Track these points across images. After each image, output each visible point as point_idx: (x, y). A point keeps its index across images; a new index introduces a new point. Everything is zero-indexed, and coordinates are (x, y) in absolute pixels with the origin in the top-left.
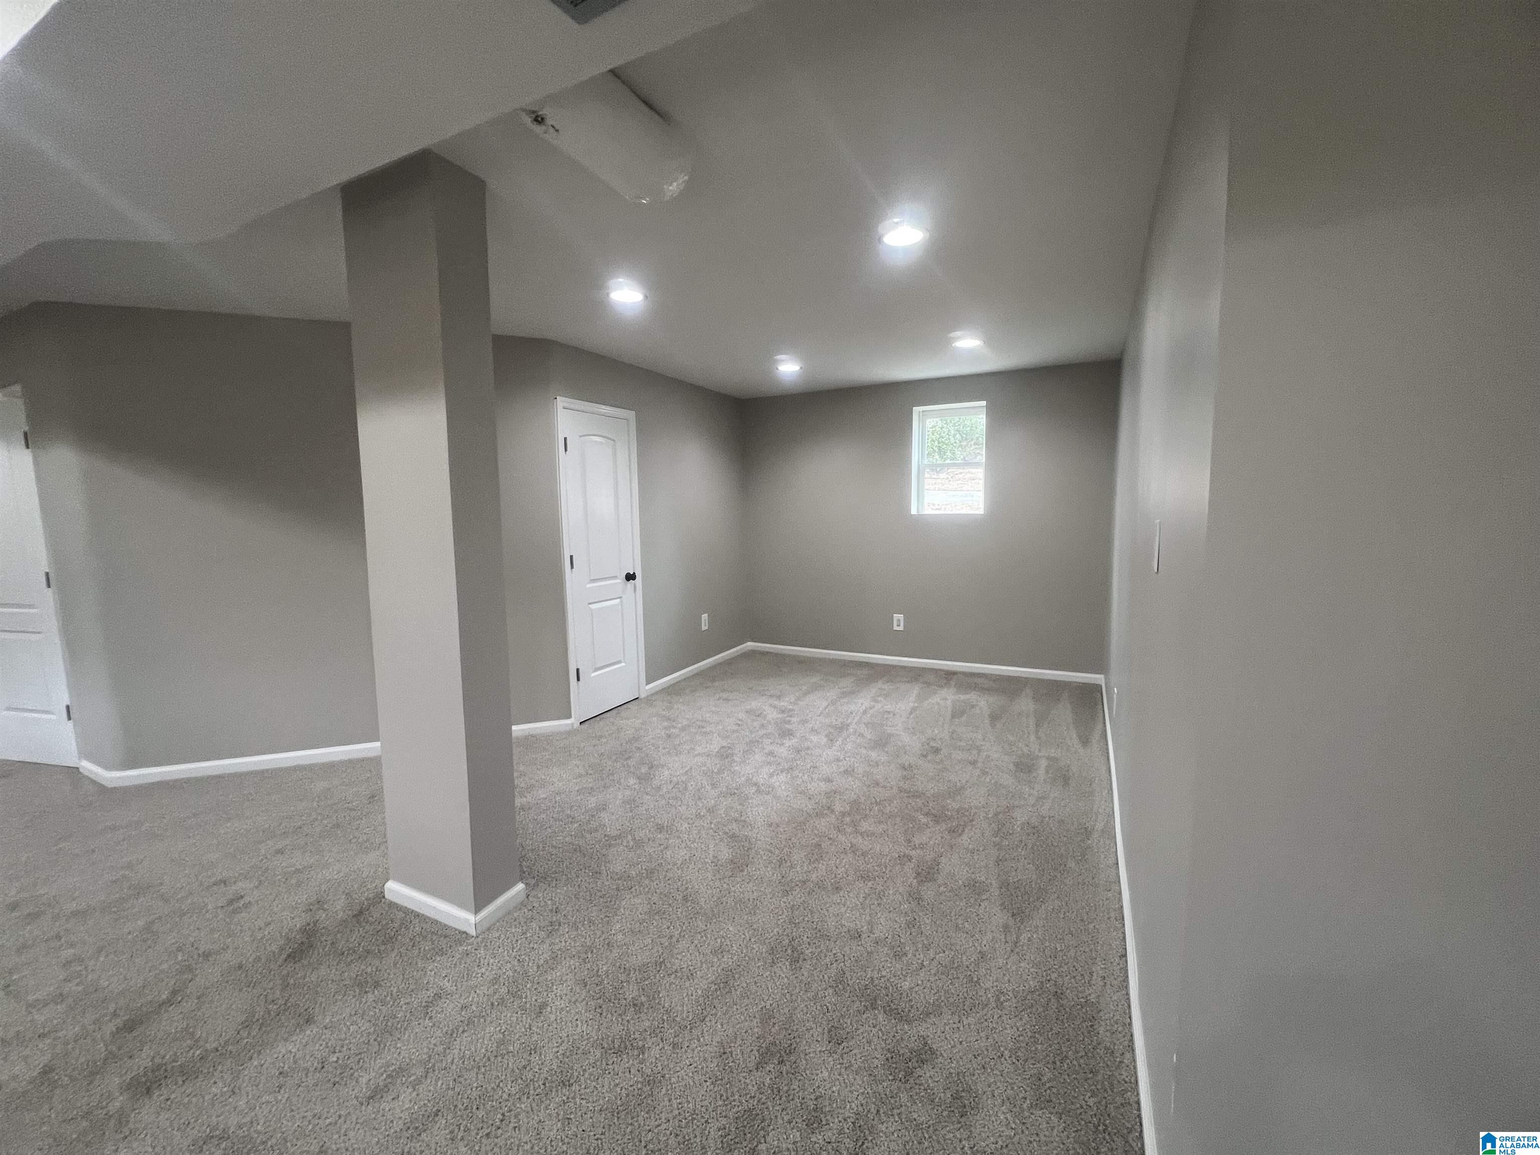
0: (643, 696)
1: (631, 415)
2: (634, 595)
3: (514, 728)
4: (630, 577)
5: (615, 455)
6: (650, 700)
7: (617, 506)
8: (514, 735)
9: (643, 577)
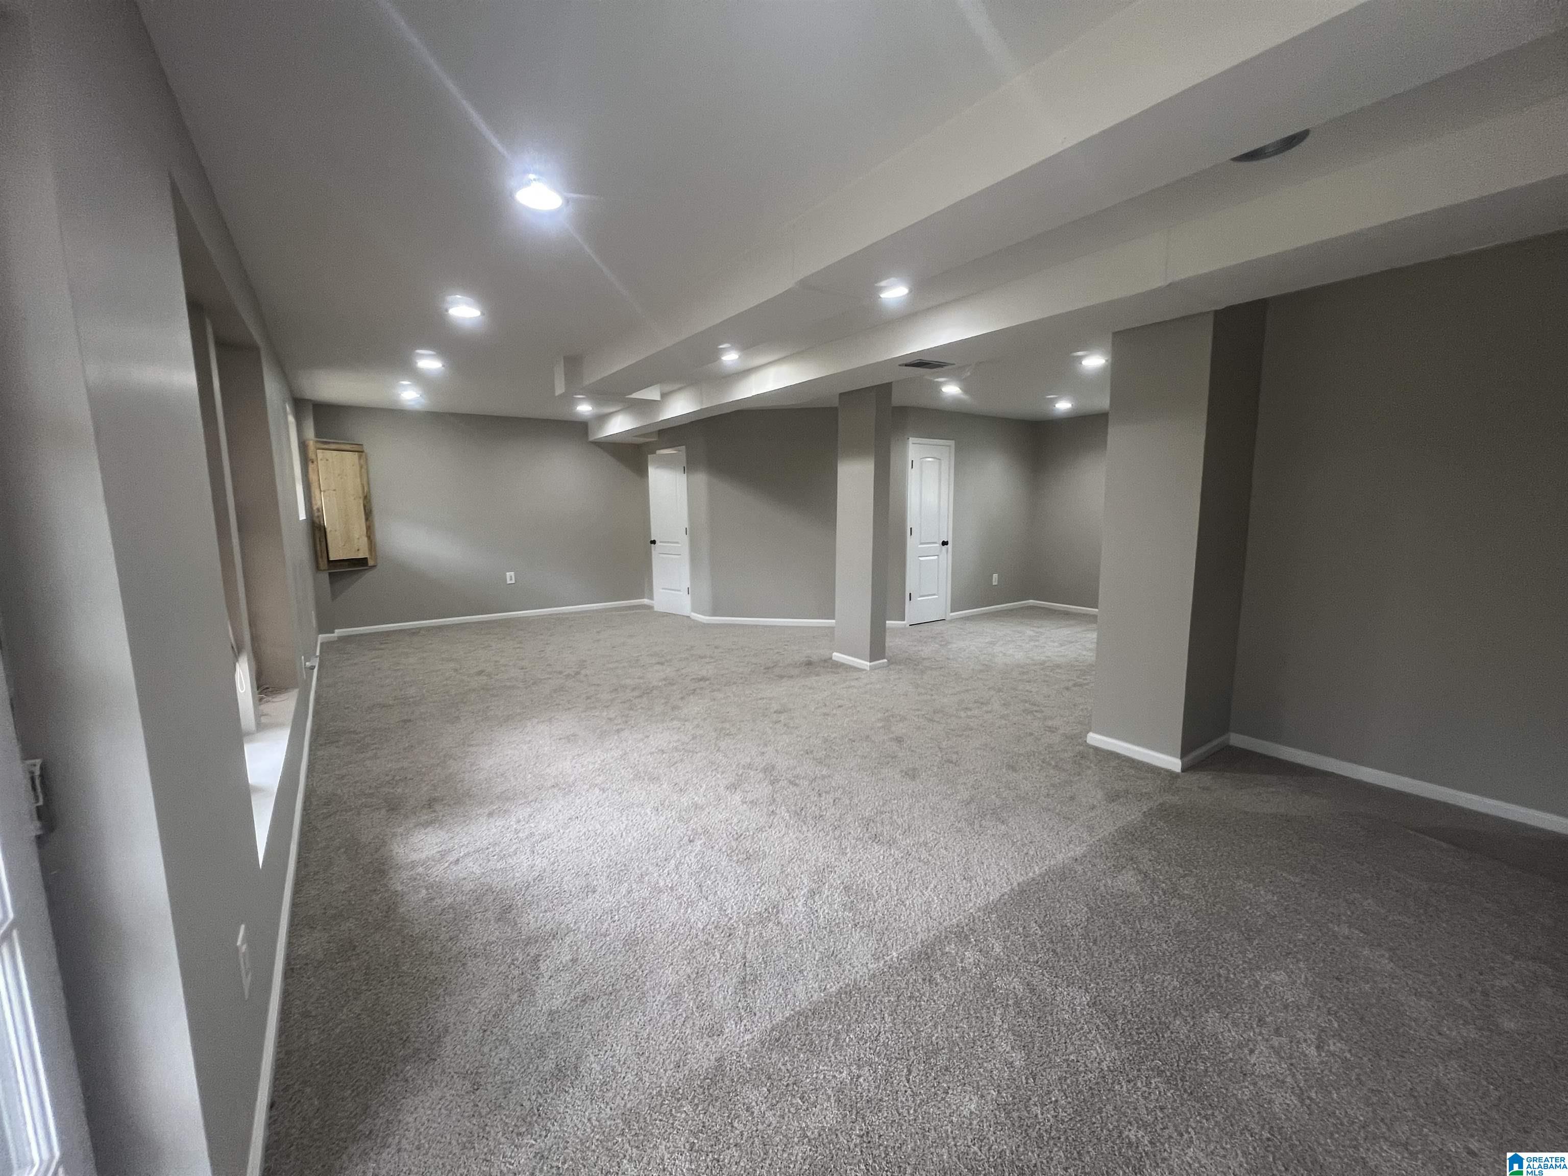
0: (948, 618)
1: (952, 443)
2: (945, 558)
3: (887, 622)
4: (945, 543)
5: (940, 469)
6: (952, 621)
7: (939, 501)
8: (887, 626)
9: (953, 544)
